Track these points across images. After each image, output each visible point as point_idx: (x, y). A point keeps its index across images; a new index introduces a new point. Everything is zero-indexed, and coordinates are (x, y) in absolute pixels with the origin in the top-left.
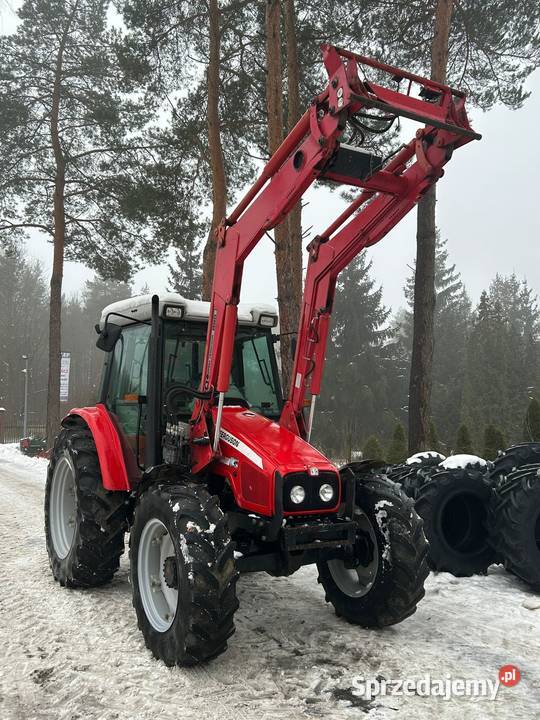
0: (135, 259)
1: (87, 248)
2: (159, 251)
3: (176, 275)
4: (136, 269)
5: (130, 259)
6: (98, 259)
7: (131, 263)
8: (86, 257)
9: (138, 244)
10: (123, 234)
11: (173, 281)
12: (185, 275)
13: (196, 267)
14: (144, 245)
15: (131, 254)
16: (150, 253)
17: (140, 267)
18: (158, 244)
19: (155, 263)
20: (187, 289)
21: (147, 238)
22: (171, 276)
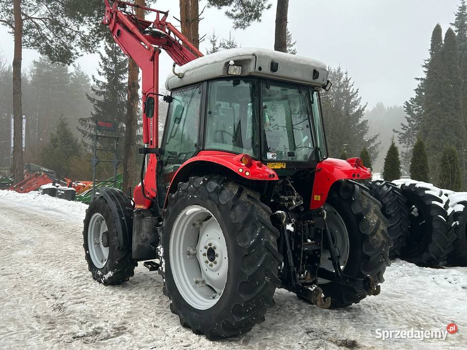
0: (76, 49)
1: (38, 39)
2: (94, 43)
3: (104, 60)
4: (77, 56)
5: (72, 48)
6: (48, 47)
7: (73, 51)
8: (38, 45)
9: (78, 38)
10: (67, 30)
11: (102, 64)
12: (112, 61)
13: (119, 55)
14: (83, 39)
15: (73, 44)
16: (87, 45)
17: (80, 54)
18: (93, 39)
19: (91, 52)
20: (113, 71)
21: (84, 34)
22: (101, 61)
